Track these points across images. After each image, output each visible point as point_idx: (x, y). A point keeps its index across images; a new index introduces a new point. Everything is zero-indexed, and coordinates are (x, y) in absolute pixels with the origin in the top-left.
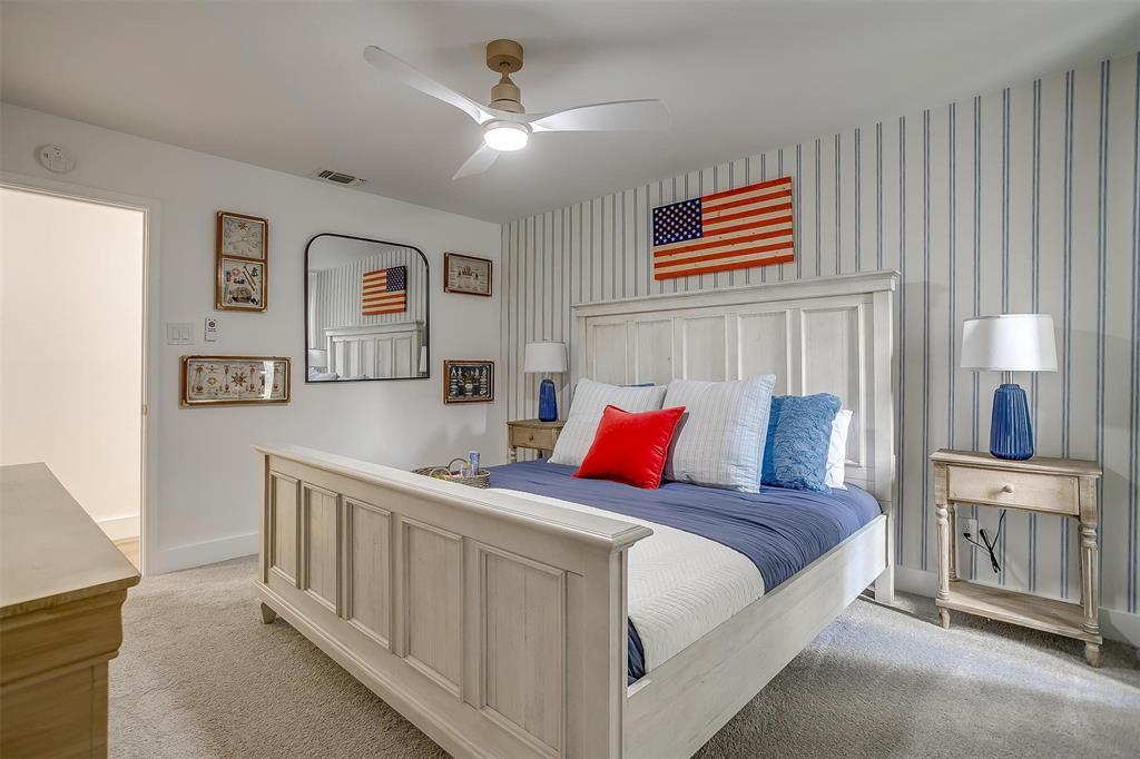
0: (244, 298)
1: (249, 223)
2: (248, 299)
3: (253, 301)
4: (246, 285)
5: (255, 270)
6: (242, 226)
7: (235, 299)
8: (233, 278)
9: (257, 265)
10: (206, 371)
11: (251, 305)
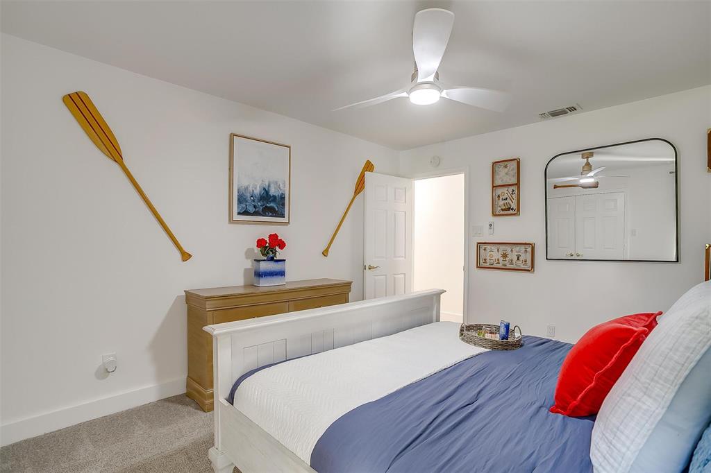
0: (508, 209)
1: (509, 164)
2: (509, 209)
3: (512, 209)
4: (508, 201)
5: (513, 190)
6: (506, 167)
7: (503, 210)
8: (501, 198)
9: (515, 188)
10: (488, 250)
11: (511, 212)
